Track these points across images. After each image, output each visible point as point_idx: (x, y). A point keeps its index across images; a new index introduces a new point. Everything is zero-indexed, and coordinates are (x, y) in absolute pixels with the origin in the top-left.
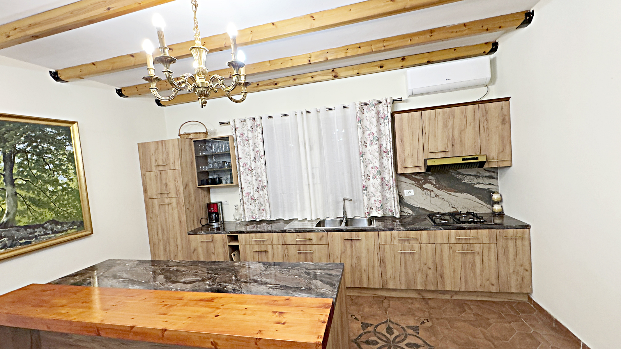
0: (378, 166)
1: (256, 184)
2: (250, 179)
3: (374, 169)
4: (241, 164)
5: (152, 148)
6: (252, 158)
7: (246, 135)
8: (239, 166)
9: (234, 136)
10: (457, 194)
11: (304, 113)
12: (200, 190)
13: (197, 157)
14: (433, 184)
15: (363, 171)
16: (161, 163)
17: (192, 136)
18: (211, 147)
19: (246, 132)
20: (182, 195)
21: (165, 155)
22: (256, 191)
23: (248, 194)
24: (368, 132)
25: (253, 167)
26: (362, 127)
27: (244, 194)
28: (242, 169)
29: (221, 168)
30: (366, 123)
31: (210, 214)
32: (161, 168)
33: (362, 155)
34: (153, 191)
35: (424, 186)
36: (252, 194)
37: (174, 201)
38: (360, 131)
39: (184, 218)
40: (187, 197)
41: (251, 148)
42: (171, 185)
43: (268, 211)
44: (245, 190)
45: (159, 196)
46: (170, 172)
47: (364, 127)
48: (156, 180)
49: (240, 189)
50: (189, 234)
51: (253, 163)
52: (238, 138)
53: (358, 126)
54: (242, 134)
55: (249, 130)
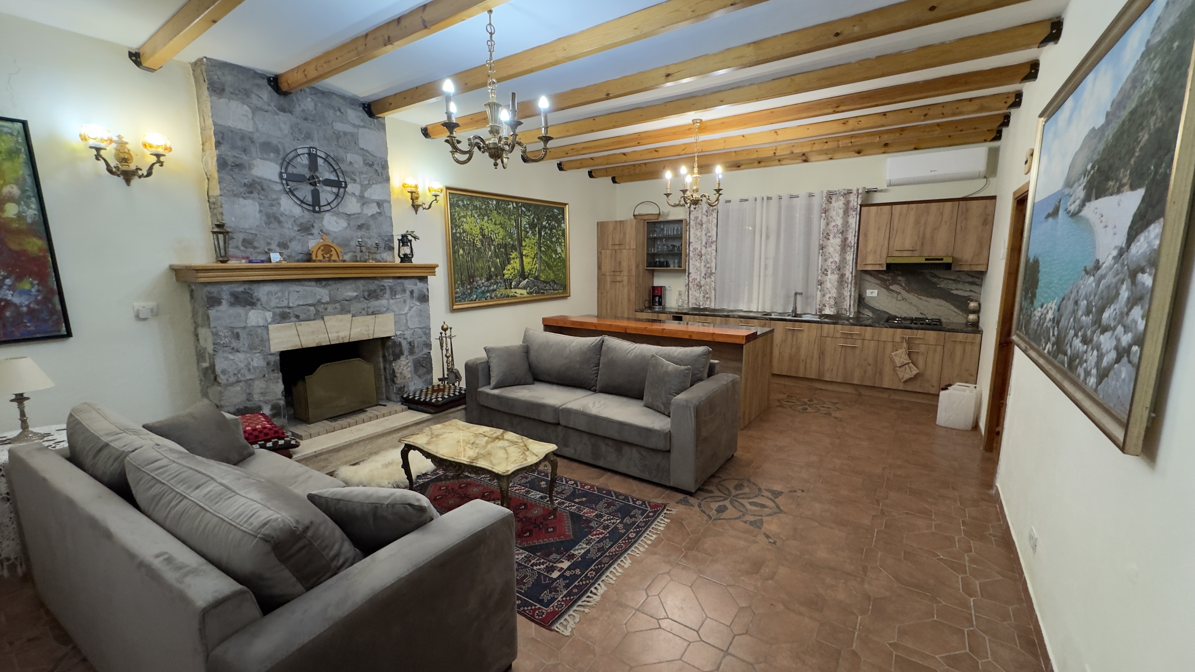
0: (838, 261)
1: (703, 270)
2: (698, 265)
3: (833, 264)
4: (691, 249)
5: (611, 227)
6: (704, 243)
7: (700, 218)
8: (689, 250)
9: (688, 220)
10: (929, 299)
11: (765, 199)
12: (647, 272)
13: (648, 238)
14: (902, 286)
15: (820, 264)
16: (617, 243)
17: (646, 218)
18: (663, 229)
19: (700, 216)
20: (634, 274)
21: (622, 235)
22: (703, 277)
23: (694, 279)
24: (833, 224)
25: (703, 252)
26: (827, 218)
27: (691, 280)
28: (691, 254)
29: (671, 251)
30: (833, 213)
31: (654, 297)
32: (617, 247)
33: (822, 247)
34: (607, 267)
35: (891, 287)
36: (698, 280)
37: (625, 279)
38: (823, 222)
39: (633, 295)
40: (637, 276)
41: (704, 232)
42: (625, 264)
43: (713, 299)
44: (693, 276)
45: (612, 273)
46: (625, 252)
47: (830, 218)
48: (611, 257)
49: (687, 274)
50: (636, 311)
51: (704, 248)
52: (691, 221)
53: (821, 217)
54: (697, 218)
55: (704, 214)
